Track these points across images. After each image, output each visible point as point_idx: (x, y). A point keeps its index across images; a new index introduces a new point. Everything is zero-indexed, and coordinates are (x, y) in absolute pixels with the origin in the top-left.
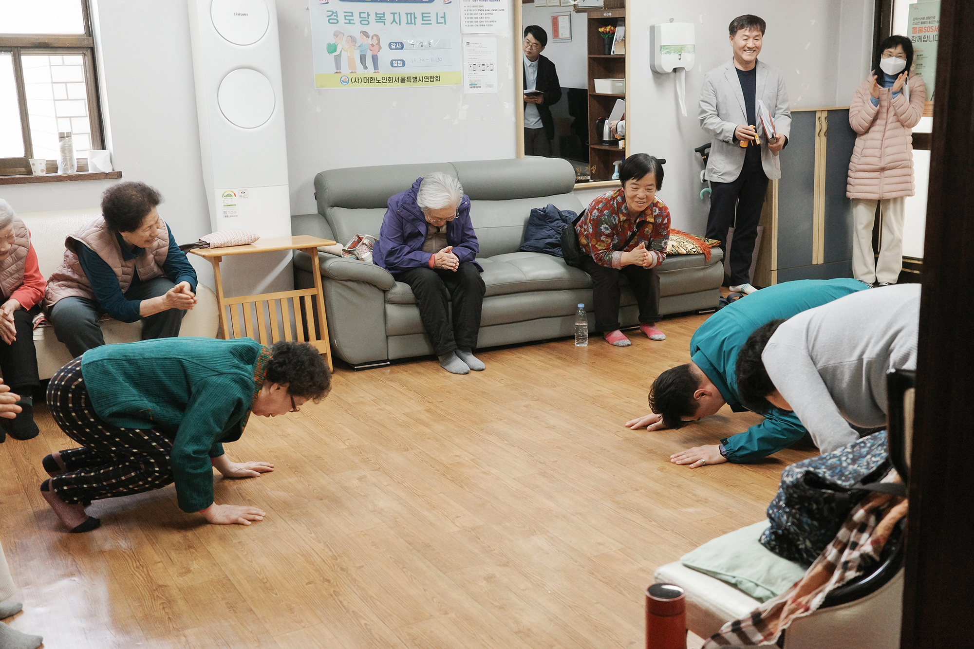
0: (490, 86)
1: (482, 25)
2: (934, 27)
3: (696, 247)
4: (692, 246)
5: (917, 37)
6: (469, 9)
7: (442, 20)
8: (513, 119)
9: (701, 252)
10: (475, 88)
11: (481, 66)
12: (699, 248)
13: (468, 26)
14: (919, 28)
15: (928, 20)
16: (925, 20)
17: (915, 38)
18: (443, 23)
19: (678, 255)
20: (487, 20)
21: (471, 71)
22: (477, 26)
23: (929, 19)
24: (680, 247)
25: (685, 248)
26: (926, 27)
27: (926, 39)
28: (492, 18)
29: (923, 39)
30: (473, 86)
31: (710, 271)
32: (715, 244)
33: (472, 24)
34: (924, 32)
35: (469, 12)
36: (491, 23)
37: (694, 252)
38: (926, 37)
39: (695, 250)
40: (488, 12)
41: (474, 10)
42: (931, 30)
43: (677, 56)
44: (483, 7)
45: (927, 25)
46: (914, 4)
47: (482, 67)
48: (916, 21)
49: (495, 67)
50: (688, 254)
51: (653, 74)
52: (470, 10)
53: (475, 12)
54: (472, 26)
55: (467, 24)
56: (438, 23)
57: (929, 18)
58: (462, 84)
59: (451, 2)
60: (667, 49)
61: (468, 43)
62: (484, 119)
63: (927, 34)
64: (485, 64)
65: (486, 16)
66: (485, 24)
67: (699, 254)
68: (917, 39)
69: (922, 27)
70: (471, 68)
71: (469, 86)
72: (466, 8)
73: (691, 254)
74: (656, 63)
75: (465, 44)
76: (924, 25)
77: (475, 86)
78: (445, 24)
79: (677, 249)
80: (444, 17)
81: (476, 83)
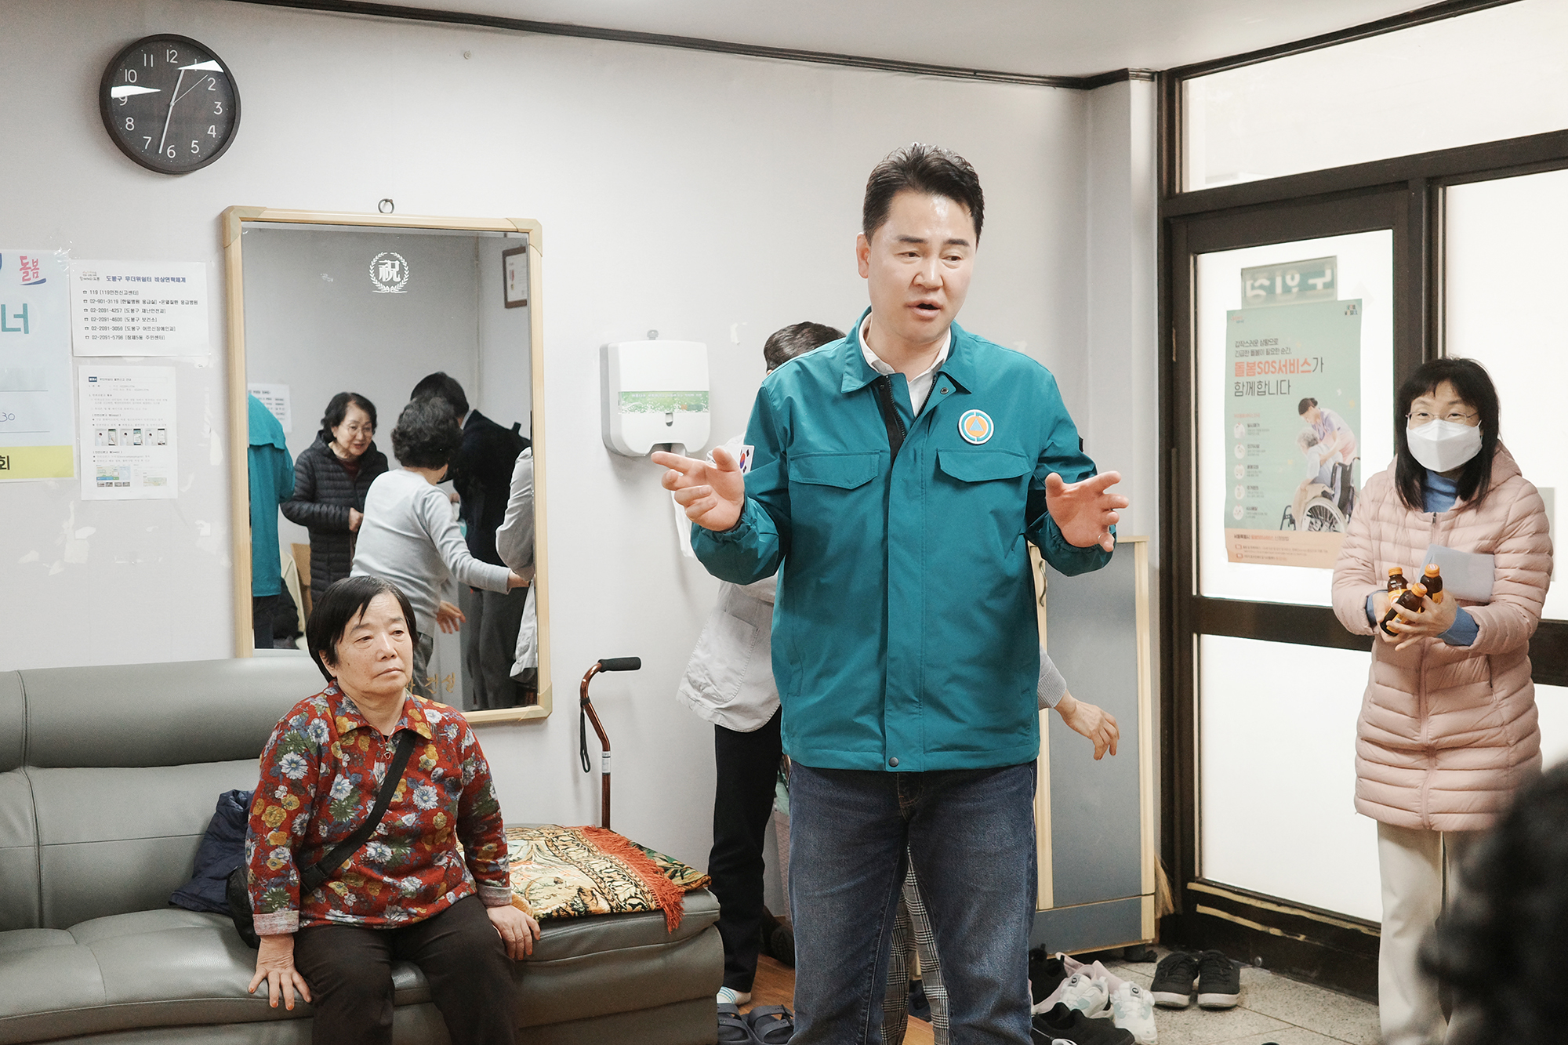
0: (157, 482)
1: (134, 338)
2: (1278, 362)
3: (642, 892)
4: (633, 890)
5: (1245, 384)
6: (97, 297)
7: (20, 323)
8: (224, 562)
9: (653, 906)
10: (113, 488)
11: (130, 433)
12: (649, 897)
13: (94, 337)
14: (1248, 363)
15: (1265, 348)
16: (1259, 348)
17: (1241, 385)
18: (19, 330)
19: (587, 916)
20: (146, 324)
21: (103, 444)
22: (121, 337)
23: (1267, 344)
24: (598, 896)
25: (610, 898)
26: (1261, 363)
27: (1262, 390)
28: (162, 320)
29: (1256, 389)
30: (106, 481)
31: (681, 955)
32: (694, 886)
33: (104, 333)
34: (1259, 373)
35: (97, 306)
36: (160, 333)
37: (634, 906)
38: (1263, 384)
39: (635, 901)
40: (152, 306)
41: (109, 301)
42: (1272, 369)
43: (661, 417)
44: (136, 293)
45: (1263, 358)
46: (1234, 311)
47: (134, 438)
48: (1241, 348)
49: (171, 435)
50: (616, 914)
51: (610, 456)
52: (100, 301)
53: (114, 306)
54: (105, 337)
55: (90, 333)
56: (4, 329)
57: (1266, 342)
58: (76, 477)
59: (43, 281)
60: (635, 399)
61: (93, 379)
62: (139, 561)
63: (1263, 378)
64: (143, 431)
65: (146, 315)
66: (144, 334)
67: (646, 911)
68: (1245, 388)
69: (1254, 363)
70: (100, 439)
71: (95, 483)
72: (89, 296)
73: (625, 913)
74: (612, 432)
75: (84, 383)
76: (1257, 359)
77: (113, 482)
78: (26, 332)
79: (587, 900)
80: (24, 316)
81: (116, 474)
